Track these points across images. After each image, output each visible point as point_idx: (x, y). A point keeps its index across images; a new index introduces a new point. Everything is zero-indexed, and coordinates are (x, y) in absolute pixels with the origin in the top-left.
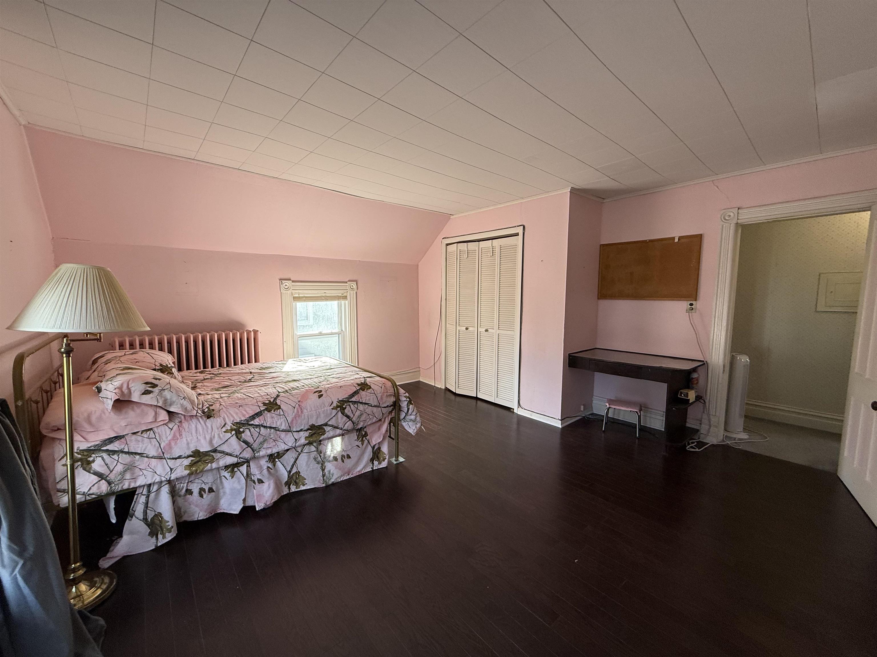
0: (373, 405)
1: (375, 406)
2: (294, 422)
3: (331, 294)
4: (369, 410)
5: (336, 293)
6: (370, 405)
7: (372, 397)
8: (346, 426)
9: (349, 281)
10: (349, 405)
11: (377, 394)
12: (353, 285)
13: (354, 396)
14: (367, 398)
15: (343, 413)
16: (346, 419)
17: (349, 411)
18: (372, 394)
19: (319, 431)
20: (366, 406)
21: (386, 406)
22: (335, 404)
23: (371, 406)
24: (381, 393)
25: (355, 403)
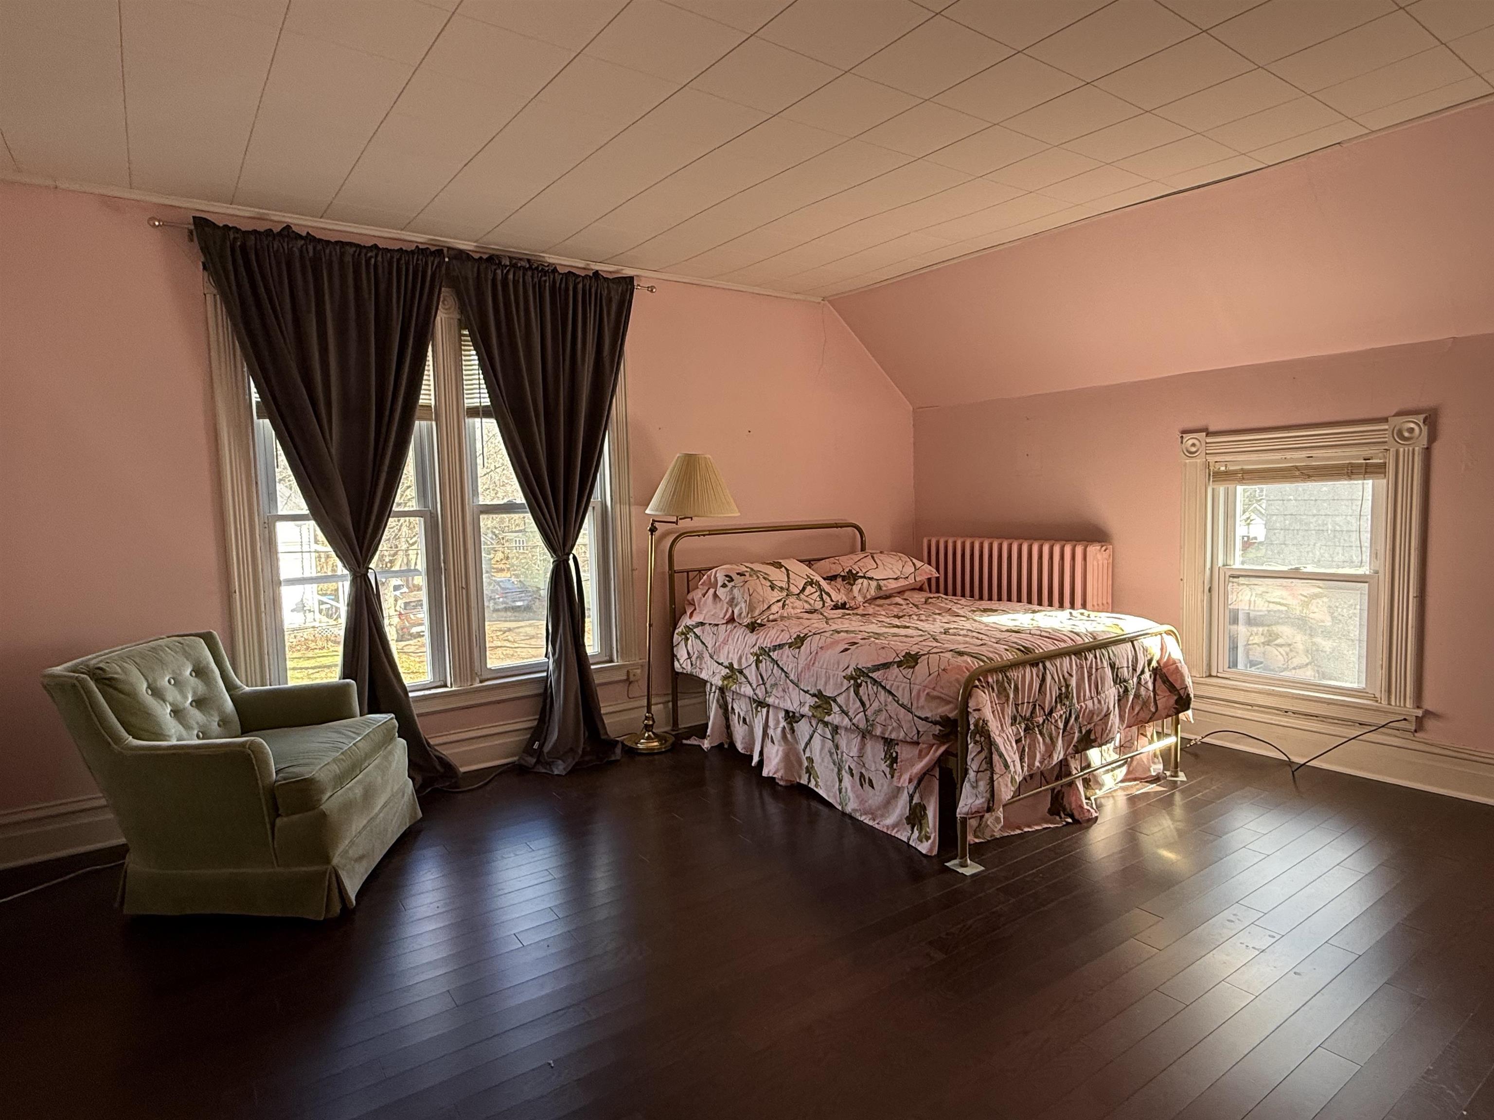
0: (900, 702)
1: (902, 706)
2: (803, 674)
3: (1329, 458)
4: (893, 707)
5: (1346, 457)
6: (896, 699)
7: (903, 685)
8: (858, 717)
9: (1398, 414)
10: (866, 682)
11: (914, 684)
12: (1412, 425)
13: (879, 670)
14: (895, 683)
15: (857, 693)
16: (859, 707)
17: (865, 694)
18: (905, 680)
19: (825, 706)
20: (891, 697)
21: (923, 716)
22: (849, 672)
23: (897, 702)
24: (920, 684)
25: (875, 682)
